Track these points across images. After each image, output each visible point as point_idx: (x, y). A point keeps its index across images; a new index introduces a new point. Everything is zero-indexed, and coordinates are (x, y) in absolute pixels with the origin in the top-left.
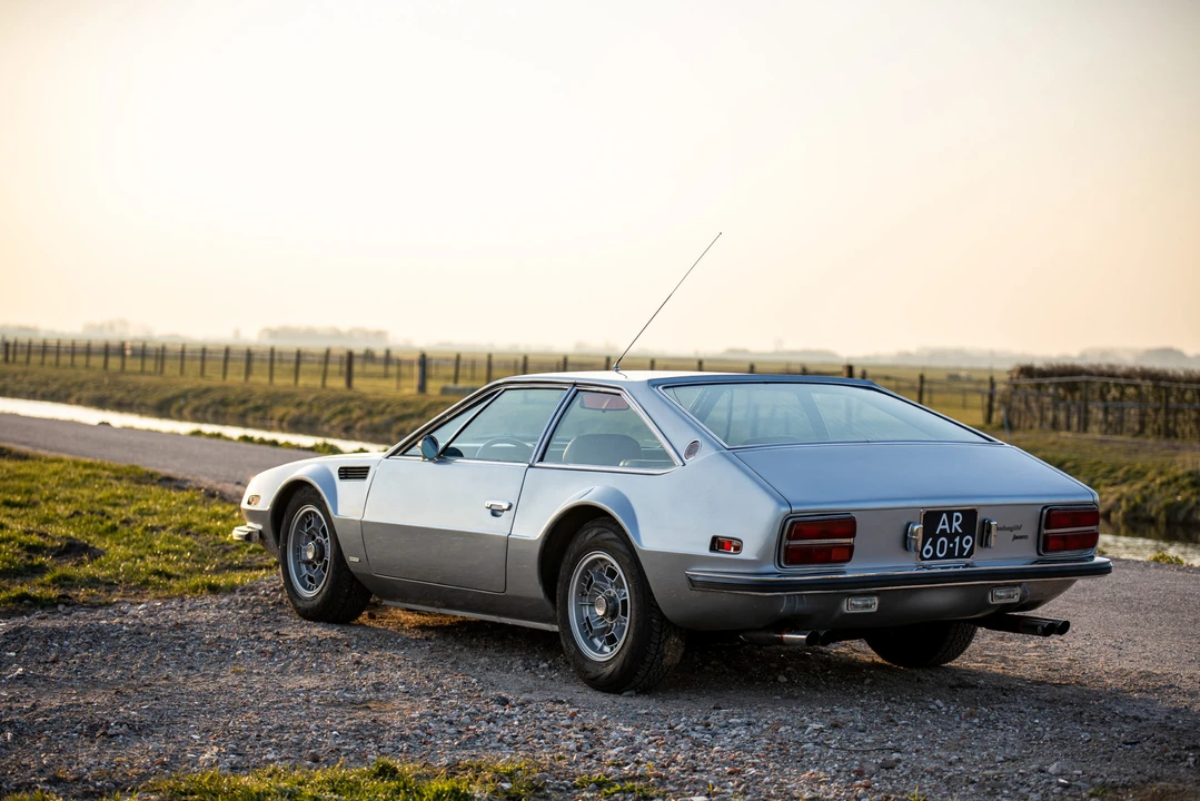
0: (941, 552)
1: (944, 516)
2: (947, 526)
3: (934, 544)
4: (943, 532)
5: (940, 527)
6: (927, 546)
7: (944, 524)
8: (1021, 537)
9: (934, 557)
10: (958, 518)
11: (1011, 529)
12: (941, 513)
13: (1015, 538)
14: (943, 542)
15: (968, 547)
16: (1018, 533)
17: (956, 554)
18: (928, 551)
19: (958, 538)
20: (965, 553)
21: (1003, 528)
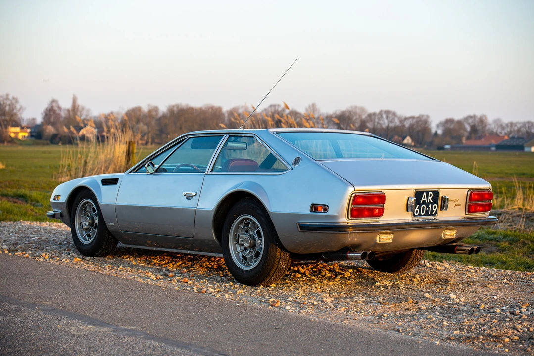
0: (423, 212)
1: (425, 194)
3: (419, 208)
4: (424, 202)
7: (424, 198)
8: (458, 205)
9: (420, 215)
10: (430, 195)
11: (454, 201)
12: (423, 192)
13: (456, 205)
14: (424, 207)
15: (435, 210)
16: (457, 203)
17: (429, 213)
18: (417, 212)
19: (430, 205)
20: (433, 213)
21: (451, 201)
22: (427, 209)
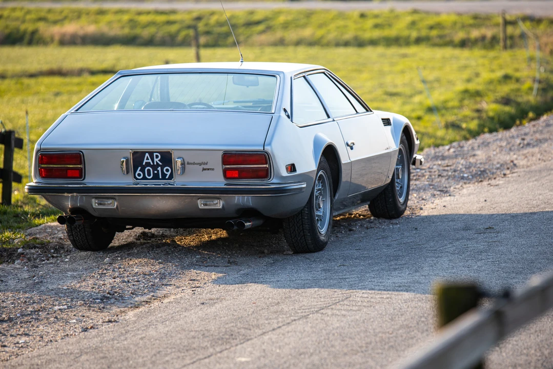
0: (149, 175)
1: (147, 155)
2: (150, 161)
3: (143, 170)
4: (148, 164)
5: (145, 161)
6: (138, 172)
7: (147, 159)
8: (208, 169)
9: (144, 178)
10: (157, 157)
11: (200, 164)
12: (143, 153)
13: (204, 169)
14: (149, 171)
15: (168, 174)
16: (205, 167)
17: (161, 177)
18: (139, 175)
19: (160, 168)
20: (167, 177)
21: (194, 164)
22: (156, 172)
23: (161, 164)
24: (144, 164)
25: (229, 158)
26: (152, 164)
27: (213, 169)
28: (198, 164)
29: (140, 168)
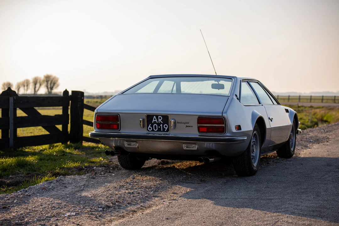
0: (156, 129)
1: (155, 117)
2: (156, 120)
3: (152, 126)
4: (155, 122)
5: (154, 120)
6: (149, 127)
7: (155, 119)
8: (189, 126)
9: (153, 130)
10: (160, 118)
11: (185, 123)
12: (153, 116)
13: (187, 126)
14: (155, 126)
15: (166, 128)
16: (188, 125)
17: (162, 130)
18: (150, 129)
19: (162, 125)
20: (166, 130)
21: (181, 123)
22: (159, 127)
23: (162, 122)
24: (153, 122)
25: (202, 120)
26: (157, 122)
27: (192, 127)
28: (183, 123)
29: (150, 124)
